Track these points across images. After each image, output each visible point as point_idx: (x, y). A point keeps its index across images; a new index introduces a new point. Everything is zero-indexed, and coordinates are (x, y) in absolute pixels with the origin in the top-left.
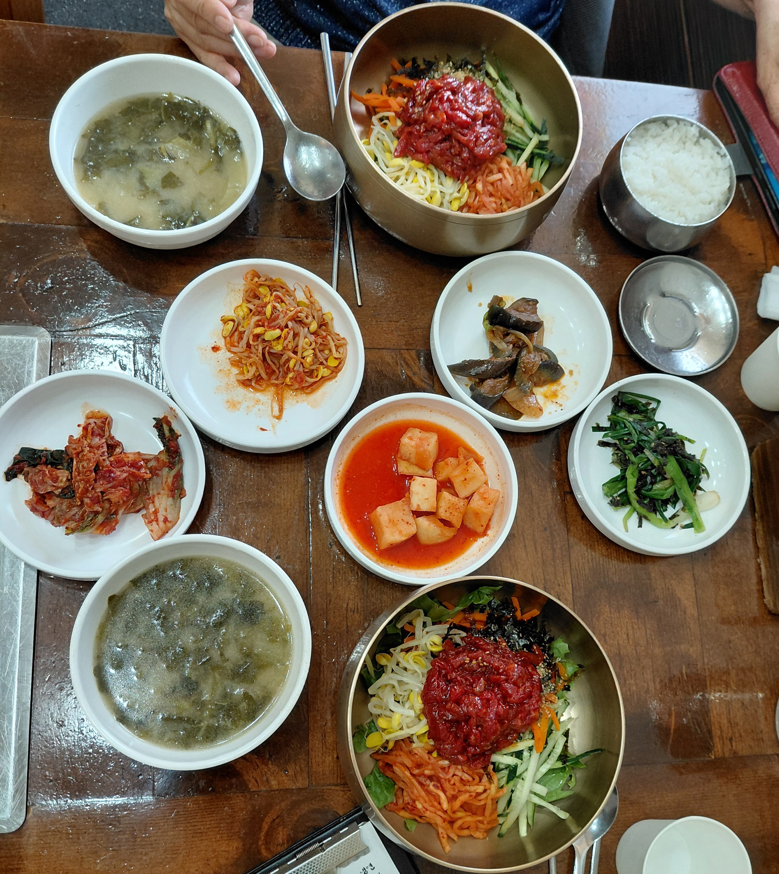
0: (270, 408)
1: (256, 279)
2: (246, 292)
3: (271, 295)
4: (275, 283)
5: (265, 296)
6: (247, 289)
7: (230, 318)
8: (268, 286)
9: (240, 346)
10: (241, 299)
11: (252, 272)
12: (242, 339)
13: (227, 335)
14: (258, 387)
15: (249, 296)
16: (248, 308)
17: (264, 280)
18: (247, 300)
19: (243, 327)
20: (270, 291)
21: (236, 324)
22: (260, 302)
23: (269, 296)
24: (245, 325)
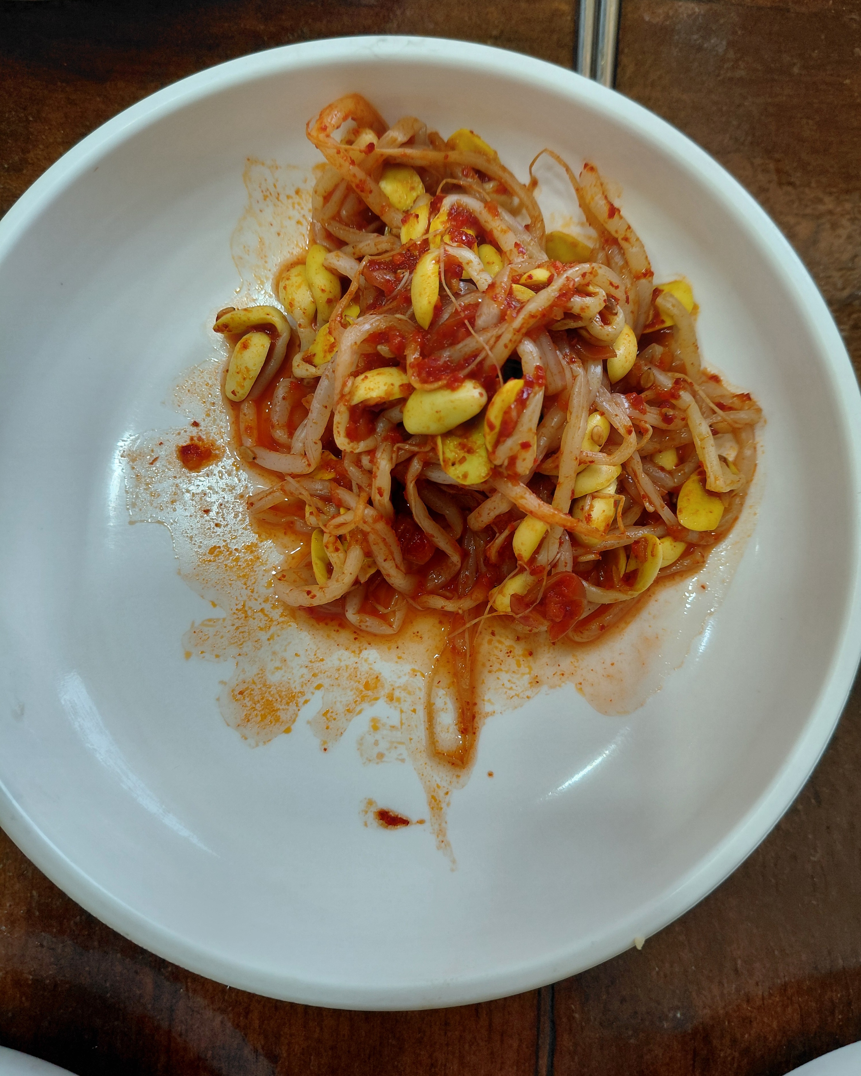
0: (421, 714)
1: (368, 137)
2: (327, 198)
3: (434, 208)
4: (453, 156)
5: (408, 216)
6: (328, 185)
7: (255, 317)
8: (422, 171)
9: (297, 445)
10: (305, 229)
11: (350, 105)
12: (306, 412)
13: (243, 392)
14: (371, 623)
15: (336, 217)
16: (332, 271)
17: (401, 137)
18: (329, 236)
19: (309, 360)
20: (430, 189)
21: (282, 343)
22: (384, 242)
23: (424, 214)
24: (318, 349)
